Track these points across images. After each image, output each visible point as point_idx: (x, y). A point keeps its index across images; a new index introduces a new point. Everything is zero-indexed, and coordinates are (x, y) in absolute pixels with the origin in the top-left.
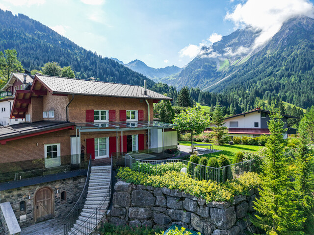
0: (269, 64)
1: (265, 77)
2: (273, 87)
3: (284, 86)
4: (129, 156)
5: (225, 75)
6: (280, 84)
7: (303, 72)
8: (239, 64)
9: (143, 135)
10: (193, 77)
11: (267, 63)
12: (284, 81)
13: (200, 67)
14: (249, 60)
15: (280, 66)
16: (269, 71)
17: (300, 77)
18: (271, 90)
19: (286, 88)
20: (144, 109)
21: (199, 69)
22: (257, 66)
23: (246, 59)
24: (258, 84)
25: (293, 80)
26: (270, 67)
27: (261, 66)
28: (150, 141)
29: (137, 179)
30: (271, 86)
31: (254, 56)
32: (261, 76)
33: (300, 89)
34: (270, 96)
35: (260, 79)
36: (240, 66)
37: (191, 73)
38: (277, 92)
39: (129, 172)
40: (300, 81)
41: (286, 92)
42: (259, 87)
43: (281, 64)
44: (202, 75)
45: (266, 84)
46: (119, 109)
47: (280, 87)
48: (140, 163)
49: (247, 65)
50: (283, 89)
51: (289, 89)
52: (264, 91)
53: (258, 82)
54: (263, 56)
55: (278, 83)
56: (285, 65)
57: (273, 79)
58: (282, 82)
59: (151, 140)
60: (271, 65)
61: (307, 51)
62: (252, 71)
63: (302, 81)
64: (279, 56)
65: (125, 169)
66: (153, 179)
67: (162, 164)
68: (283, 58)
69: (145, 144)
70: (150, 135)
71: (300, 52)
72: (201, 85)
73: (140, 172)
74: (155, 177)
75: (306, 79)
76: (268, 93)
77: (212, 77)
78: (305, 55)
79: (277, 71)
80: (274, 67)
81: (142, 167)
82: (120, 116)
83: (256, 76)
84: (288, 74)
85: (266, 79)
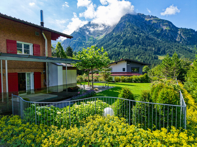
0: (115, 40)
1: (113, 47)
2: (117, 53)
3: (122, 53)
4: (20, 98)
5: (91, 45)
6: (120, 52)
7: (131, 46)
8: (99, 39)
9: (40, 73)
10: (72, 45)
11: (114, 40)
12: (122, 50)
13: (76, 39)
14: (104, 37)
15: (120, 42)
16: (114, 44)
17: (129, 49)
18: (116, 55)
19: (123, 55)
20: (40, 44)
21: (75, 40)
22: (108, 41)
23: (102, 37)
24: (109, 51)
25: (126, 50)
26: (115, 42)
27: (110, 42)
28: (48, 80)
29: (34, 141)
30: (115, 53)
31: (107, 35)
32: (111, 47)
33: (130, 55)
34: (116, 58)
35: (110, 49)
36: (99, 40)
37: (70, 42)
38: (119, 56)
39: (17, 125)
40: (129, 51)
41: (123, 56)
42: (110, 53)
43: (120, 41)
44: (77, 44)
45: (113, 51)
46: (6, 38)
47: (120, 54)
48: (39, 108)
49: (103, 40)
50: (122, 54)
51: (124, 55)
52: (112, 55)
53: (109, 50)
54: (111, 35)
55: (119, 51)
56: (122, 42)
57: (116, 49)
58: (121, 51)
59: (50, 79)
60: (116, 41)
61: (133, 35)
62: (106, 44)
63: (131, 51)
64: (119, 37)
65: (11, 120)
66: (65, 135)
67: (76, 106)
68: (122, 38)
69: (42, 83)
70: (48, 73)
71: (129, 35)
72: (77, 50)
73: (38, 123)
74: (68, 131)
75: (132, 50)
76: (114, 57)
77: (83, 46)
78: (132, 37)
79: (119, 45)
80: (117, 43)
81: (43, 113)
82: (7, 47)
83: (108, 47)
84: (124, 47)
85: (113, 49)
